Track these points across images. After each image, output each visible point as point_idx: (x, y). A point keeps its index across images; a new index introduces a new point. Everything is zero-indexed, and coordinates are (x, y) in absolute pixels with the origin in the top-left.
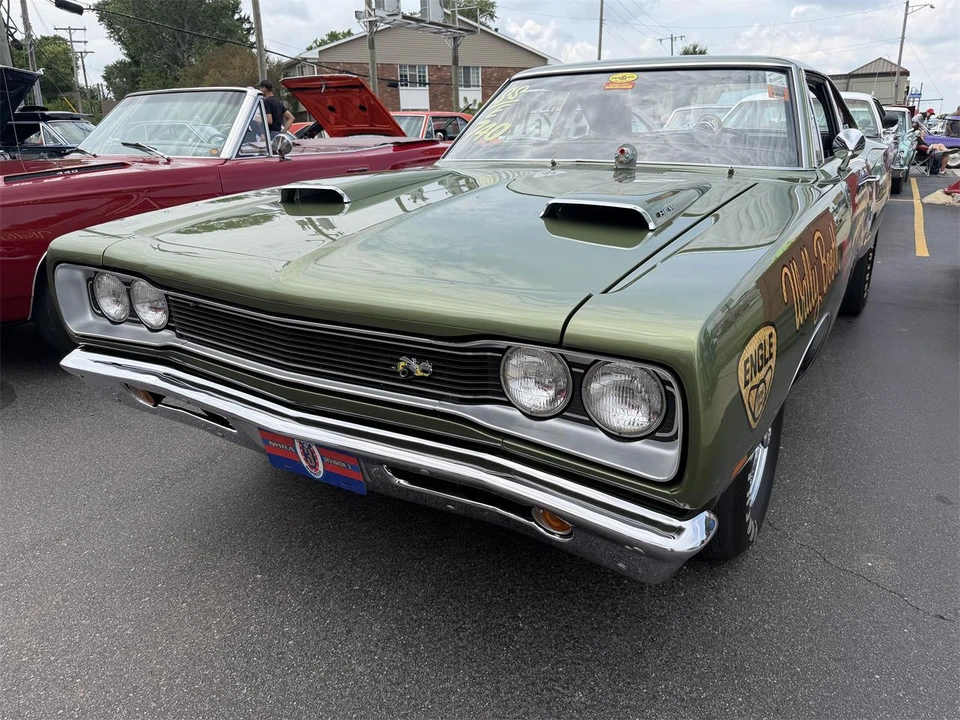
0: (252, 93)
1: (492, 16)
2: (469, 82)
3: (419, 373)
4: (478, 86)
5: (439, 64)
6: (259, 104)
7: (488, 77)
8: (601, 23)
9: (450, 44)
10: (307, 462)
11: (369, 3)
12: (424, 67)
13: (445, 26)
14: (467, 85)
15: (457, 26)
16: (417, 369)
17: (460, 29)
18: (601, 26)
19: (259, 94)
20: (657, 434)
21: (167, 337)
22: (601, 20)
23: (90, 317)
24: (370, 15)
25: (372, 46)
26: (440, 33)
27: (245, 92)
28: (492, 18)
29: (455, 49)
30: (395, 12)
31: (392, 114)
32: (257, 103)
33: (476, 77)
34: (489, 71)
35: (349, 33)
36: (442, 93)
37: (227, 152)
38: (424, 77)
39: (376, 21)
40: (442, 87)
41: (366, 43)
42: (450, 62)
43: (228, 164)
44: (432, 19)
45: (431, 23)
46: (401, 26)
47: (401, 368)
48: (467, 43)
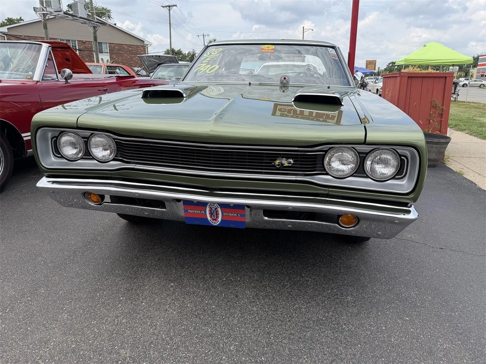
0: (45, 46)
1: (109, 17)
2: (102, 50)
3: (286, 164)
4: (108, 53)
5: (84, 40)
6: (50, 52)
7: (113, 48)
8: (170, 25)
9: (92, 30)
10: (211, 217)
11: (42, 3)
12: (75, 41)
13: (88, 20)
14: (101, 52)
15: (96, 20)
16: (285, 162)
17: (97, 22)
18: (170, 28)
19: (49, 46)
20: (396, 177)
21: (116, 165)
22: (170, 24)
23: (53, 159)
24: (43, 10)
25: (45, 27)
26: (85, 23)
27: (41, 44)
28: (109, 18)
29: (95, 33)
30: (59, 10)
31: (87, 64)
32: (49, 51)
33: (106, 48)
34: (113, 45)
35: (21, 19)
36: (87, 56)
37: (37, 77)
38: (75, 46)
39: (47, 14)
40: (86, 53)
41: (42, 26)
42: (92, 39)
43: (38, 84)
44: (80, 15)
45: (81, 18)
46: (62, 18)
47: (277, 163)
48: (101, 30)
